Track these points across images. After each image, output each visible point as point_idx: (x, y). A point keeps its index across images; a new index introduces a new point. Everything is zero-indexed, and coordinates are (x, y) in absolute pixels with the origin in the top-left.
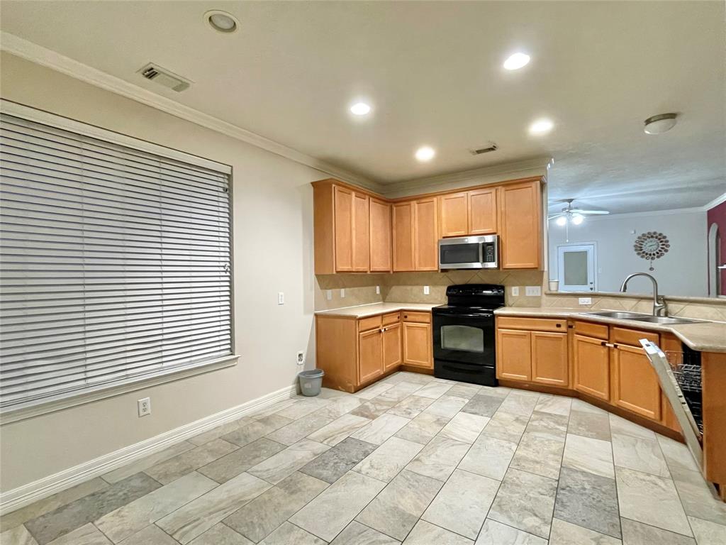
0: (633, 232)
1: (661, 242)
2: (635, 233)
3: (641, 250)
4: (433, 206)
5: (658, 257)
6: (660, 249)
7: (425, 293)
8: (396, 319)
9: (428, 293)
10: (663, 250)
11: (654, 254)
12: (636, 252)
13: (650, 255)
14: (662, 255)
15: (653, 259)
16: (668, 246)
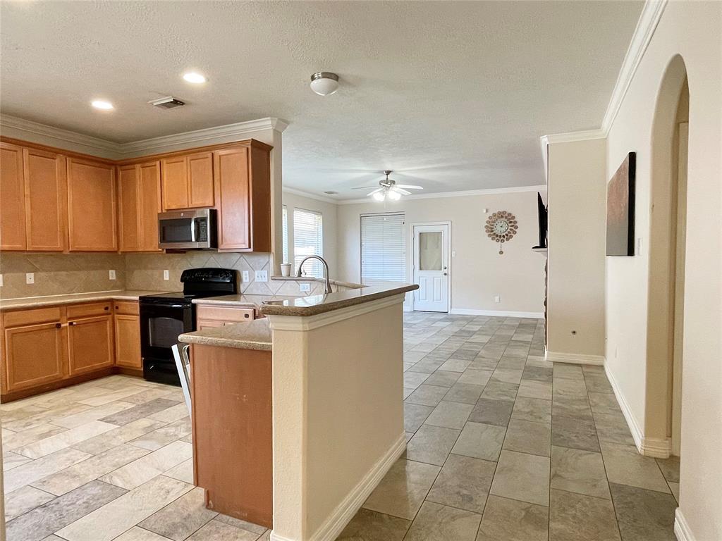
0: (485, 211)
1: (511, 222)
2: (487, 211)
3: (492, 231)
4: (156, 170)
5: (507, 240)
6: (509, 230)
7: (165, 279)
8: (102, 310)
9: (168, 279)
10: (512, 232)
11: (504, 236)
12: (487, 234)
13: (500, 236)
14: (511, 237)
15: (502, 241)
16: (516, 227)
